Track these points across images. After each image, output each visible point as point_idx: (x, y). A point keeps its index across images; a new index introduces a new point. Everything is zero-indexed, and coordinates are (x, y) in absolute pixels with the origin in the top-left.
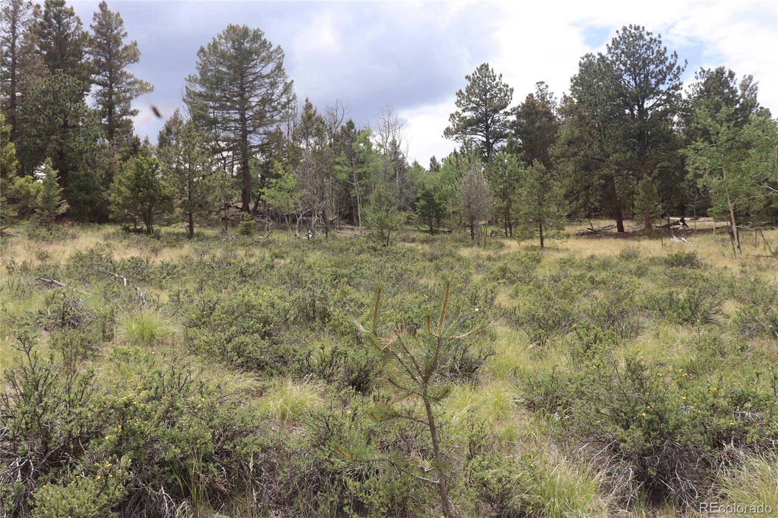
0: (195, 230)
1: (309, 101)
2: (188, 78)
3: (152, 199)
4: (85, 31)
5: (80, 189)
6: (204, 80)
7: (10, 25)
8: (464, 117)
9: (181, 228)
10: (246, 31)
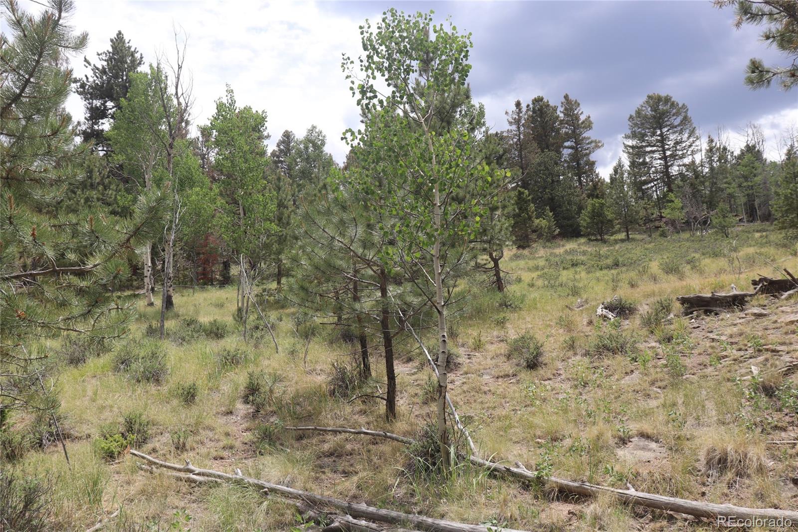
0: (631, 236)
2: (625, 136)
3: (602, 222)
5: (564, 218)
6: (634, 136)
9: (622, 236)
10: (659, 98)
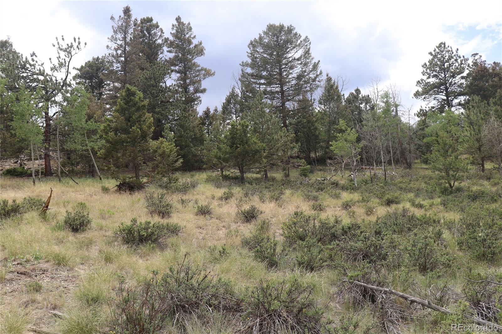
1: (329, 75)
2: (241, 63)
4: (166, 37)
6: (253, 65)
7: (123, 36)
8: (428, 83)
10: (282, 27)
